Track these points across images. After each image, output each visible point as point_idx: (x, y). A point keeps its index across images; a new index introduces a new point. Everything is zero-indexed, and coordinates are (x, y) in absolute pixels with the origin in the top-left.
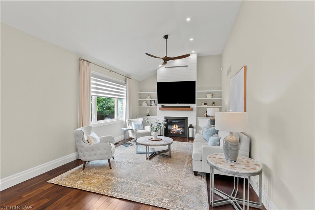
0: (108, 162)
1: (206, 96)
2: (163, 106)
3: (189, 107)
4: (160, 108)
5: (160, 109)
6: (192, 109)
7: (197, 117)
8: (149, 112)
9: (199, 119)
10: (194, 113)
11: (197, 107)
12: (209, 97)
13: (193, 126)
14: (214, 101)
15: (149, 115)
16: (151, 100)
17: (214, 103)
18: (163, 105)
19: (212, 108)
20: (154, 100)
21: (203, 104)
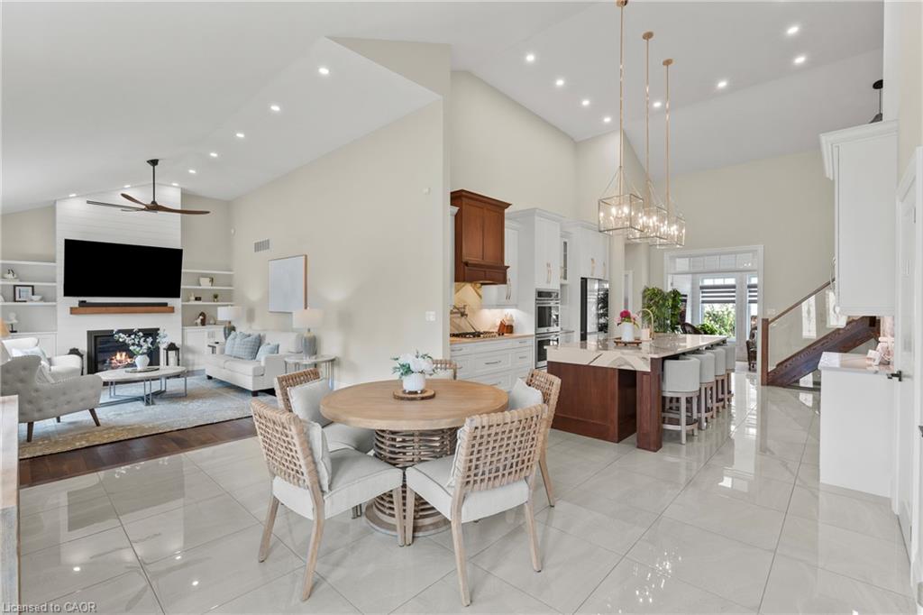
0: (91, 417)
1: (199, 280)
2: (82, 304)
3: (166, 305)
4: (71, 308)
5: (73, 311)
6: (172, 310)
7: (183, 325)
8: (15, 321)
9: (189, 330)
10: (177, 318)
11: (183, 306)
12: (205, 284)
13: (177, 345)
14: (216, 293)
15: (15, 332)
16: (15, 286)
17: (216, 297)
18: (85, 302)
19: (227, 305)
20: (33, 286)
21: (193, 298)
